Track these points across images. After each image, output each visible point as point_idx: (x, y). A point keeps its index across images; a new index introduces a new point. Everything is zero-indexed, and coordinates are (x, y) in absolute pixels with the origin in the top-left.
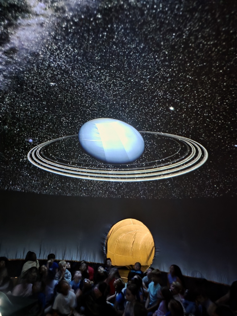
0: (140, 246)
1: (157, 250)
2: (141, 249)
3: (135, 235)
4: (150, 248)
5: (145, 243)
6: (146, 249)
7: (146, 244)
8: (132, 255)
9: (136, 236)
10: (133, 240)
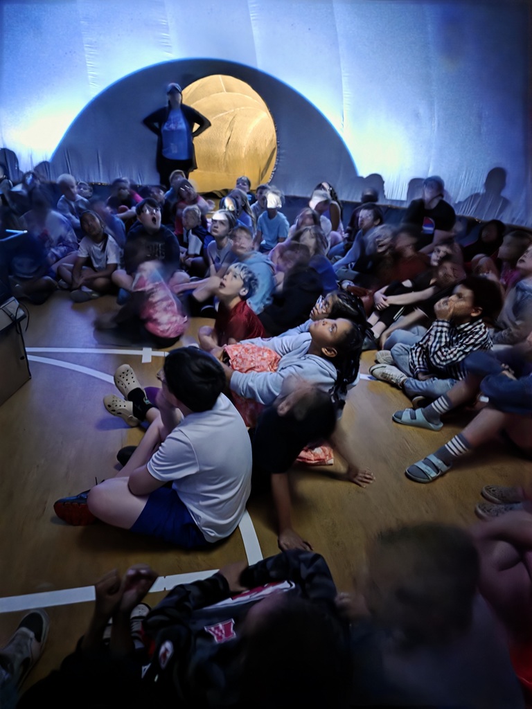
0: (244, 149)
1: (283, 151)
2: (246, 156)
3: (232, 122)
4: (265, 153)
5: (255, 142)
6: (258, 155)
7: (258, 145)
8: (227, 170)
9: (235, 125)
10: (228, 135)
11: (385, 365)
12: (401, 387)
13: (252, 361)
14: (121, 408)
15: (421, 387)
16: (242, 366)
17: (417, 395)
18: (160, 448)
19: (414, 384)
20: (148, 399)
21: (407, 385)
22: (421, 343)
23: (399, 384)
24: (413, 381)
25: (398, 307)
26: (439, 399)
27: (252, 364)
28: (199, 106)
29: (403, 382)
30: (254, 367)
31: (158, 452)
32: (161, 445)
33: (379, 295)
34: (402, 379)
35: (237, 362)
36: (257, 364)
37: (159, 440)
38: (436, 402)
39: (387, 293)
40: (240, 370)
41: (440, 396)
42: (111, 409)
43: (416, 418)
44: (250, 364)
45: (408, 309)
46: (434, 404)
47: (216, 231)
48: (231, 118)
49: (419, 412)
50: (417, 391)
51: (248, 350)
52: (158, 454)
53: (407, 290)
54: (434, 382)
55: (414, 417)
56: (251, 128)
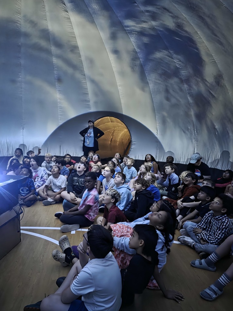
0: (118, 142)
2: (118, 145)
6: (124, 144)
7: (123, 141)
9: (114, 134)
10: (112, 137)
11: (184, 236)
12: (193, 248)
13: (123, 232)
14: (60, 257)
15: (202, 247)
16: (118, 234)
17: (201, 252)
18: (77, 277)
19: (199, 246)
20: (73, 253)
21: (196, 247)
22: (200, 225)
23: (192, 246)
24: (199, 245)
25: (189, 208)
26: (212, 254)
27: (123, 233)
28: (100, 127)
29: (194, 245)
30: (124, 235)
31: (76, 279)
32: (77, 275)
33: (179, 202)
34: (194, 243)
35: (116, 233)
36: (125, 234)
37: (77, 273)
38: (211, 256)
39: (183, 201)
40: (117, 236)
41: (212, 253)
42: (55, 257)
43: (202, 264)
44: (122, 233)
45: (192, 209)
46: (210, 257)
47: (105, 175)
48: (112, 131)
49: (203, 261)
50: (201, 250)
51: (121, 227)
52: (76, 280)
53: (192, 201)
54: (209, 245)
55: (201, 264)
56: (121, 135)
